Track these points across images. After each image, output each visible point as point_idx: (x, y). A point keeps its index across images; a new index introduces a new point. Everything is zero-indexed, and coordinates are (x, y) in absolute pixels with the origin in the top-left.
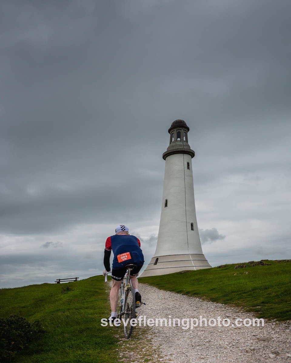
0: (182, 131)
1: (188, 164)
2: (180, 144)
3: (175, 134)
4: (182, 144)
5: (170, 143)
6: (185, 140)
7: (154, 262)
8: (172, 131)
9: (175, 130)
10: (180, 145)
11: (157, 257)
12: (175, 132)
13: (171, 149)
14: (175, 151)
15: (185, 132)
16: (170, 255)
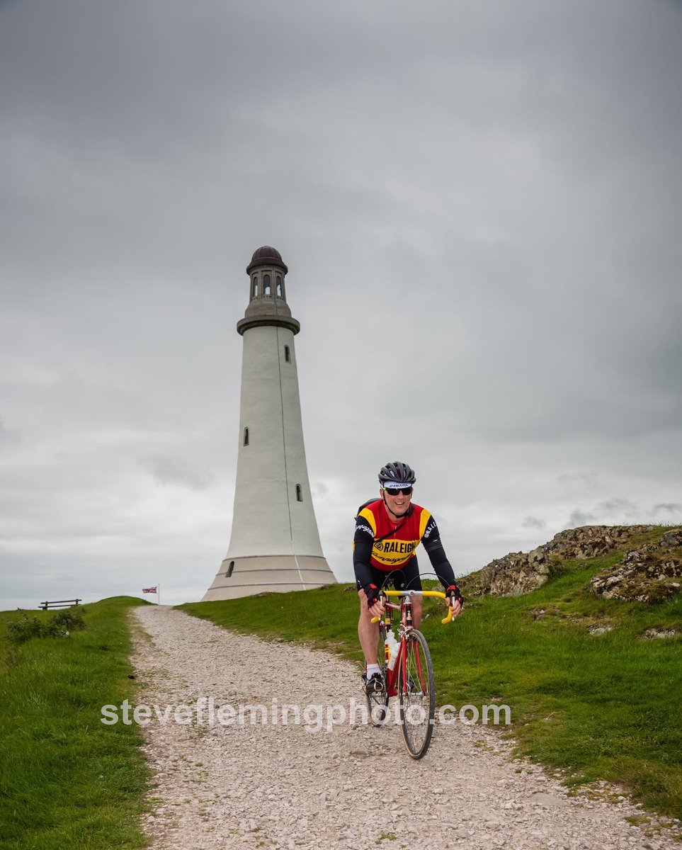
0: (273, 274)
1: (287, 348)
2: (268, 303)
3: (260, 281)
4: (273, 303)
5: (251, 300)
6: (279, 294)
7: (226, 570)
8: (253, 272)
9: (259, 270)
10: (270, 307)
11: (232, 559)
12: (259, 276)
13: (253, 315)
14: (259, 319)
15: (280, 275)
16: (256, 557)
